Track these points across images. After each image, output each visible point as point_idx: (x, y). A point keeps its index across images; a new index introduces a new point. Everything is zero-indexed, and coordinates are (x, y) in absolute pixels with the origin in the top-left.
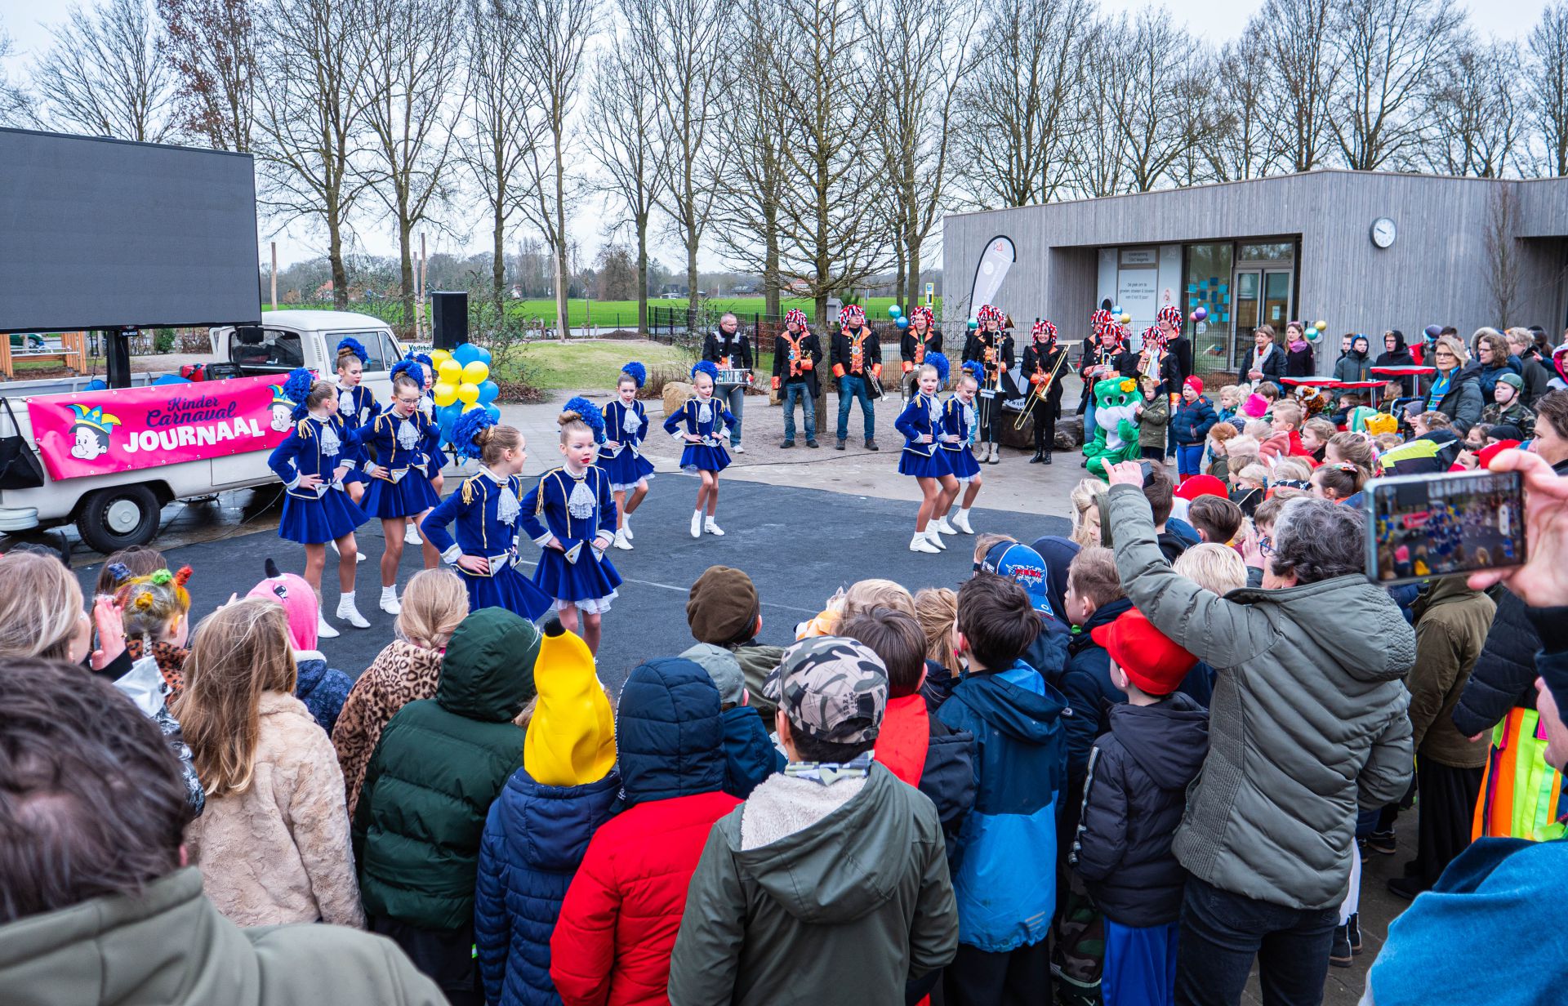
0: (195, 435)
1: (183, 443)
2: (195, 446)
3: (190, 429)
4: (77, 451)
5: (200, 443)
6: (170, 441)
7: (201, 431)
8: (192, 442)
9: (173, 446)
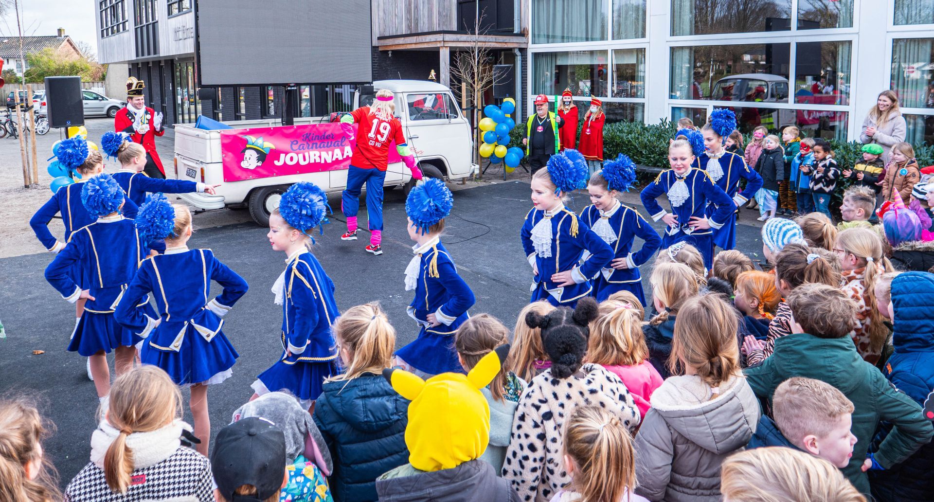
0: (320, 157)
1: (312, 161)
2: (320, 163)
3: (317, 153)
4: (244, 164)
5: (323, 162)
6: (305, 160)
7: (324, 154)
8: (318, 160)
9: (306, 163)
